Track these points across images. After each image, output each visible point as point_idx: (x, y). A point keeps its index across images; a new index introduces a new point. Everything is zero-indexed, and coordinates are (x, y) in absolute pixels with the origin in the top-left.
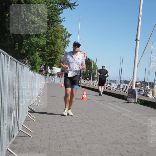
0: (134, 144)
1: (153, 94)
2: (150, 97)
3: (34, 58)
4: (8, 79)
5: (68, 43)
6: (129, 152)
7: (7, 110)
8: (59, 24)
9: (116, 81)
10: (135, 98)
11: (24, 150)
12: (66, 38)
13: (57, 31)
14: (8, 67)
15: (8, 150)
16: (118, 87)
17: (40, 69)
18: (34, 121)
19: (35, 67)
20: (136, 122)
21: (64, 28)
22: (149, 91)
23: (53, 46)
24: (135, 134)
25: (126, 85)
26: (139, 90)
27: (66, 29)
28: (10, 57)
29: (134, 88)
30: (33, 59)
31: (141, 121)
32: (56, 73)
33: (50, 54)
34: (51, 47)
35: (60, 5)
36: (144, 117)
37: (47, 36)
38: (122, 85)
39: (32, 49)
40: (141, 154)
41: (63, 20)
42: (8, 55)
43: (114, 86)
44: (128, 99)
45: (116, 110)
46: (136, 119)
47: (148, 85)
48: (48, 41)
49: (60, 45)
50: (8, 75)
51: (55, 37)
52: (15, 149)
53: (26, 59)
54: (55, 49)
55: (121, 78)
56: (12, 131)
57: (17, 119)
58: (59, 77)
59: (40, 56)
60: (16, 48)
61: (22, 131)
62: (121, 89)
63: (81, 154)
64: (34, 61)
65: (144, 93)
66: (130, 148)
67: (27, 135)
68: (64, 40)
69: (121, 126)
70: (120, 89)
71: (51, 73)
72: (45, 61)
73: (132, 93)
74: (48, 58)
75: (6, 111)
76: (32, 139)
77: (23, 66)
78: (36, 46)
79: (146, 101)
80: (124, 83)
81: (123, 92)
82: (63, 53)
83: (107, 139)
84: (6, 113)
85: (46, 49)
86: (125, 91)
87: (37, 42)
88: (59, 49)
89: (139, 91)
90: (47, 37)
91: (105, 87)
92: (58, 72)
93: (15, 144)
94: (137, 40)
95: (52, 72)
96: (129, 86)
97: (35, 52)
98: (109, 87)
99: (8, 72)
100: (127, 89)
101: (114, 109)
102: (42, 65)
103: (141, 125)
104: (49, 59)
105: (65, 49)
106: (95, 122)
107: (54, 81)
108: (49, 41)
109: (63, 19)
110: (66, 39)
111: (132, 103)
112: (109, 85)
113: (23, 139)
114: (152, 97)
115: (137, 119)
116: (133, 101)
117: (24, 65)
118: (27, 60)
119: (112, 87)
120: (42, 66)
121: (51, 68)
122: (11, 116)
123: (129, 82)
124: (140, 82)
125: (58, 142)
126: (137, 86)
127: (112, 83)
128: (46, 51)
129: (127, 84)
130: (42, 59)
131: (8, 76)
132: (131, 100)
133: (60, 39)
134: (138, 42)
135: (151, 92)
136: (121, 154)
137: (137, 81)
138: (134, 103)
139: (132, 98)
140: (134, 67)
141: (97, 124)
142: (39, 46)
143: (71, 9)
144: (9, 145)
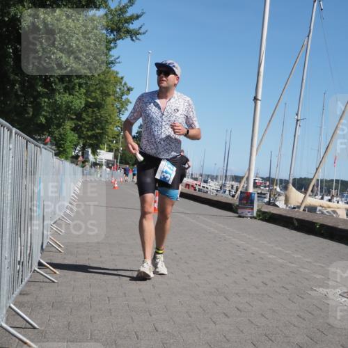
0: (249, 294)
1: (287, 201)
2: (281, 207)
3: (62, 132)
4: (10, 172)
5: (127, 105)
6: (240, 311)
7: (8, 231)
8: (110, 68)
9: (217, 176)
10: (253, 209)
11: (41, 307)
12: (123, 94)
13: (106, 83)
14: (10, 150)
15: (10, 307)
16: (221, 188)
17: (73, 154)
18: (60, 252)
19: (65, 150)
20: (253, 254)
21: (120, 76)
22: (279, 195)
23: (99, 109)
24: (251, 275)
25: (235, 184)
26: (261, 193)
27: (122, 78)
28: (14, 130)
29: (251, 190)
30: (60, 135)
31: (262, 252)
32: (104, 161)
33: (92, 126)
34: (93, 111)
35: (112, 32)
36: (269, 245)
37: (87, 91)
38: (229, 183)
39: (58, 116)
40: (262, 315)
41: (117, 61)
42: (11, 127)
43: (213, 186)
44: (239, 211)
45: (216, 232)
46: (254, 248)
47: (276, 185)
48: (89, 100)
49: (112, 108)
50: (10, 164)
51: (102, 93)
52: (23, 305)
53: (47, 134)
54: (102, 117)
55: (226, 171)
56: (18, 272)
57: (29, 249)
58: (110, 168)
59: (74, 129)
60: (29, 114)
61: (38, 272)
62: (227, 192)
63: (151, 315)
64: (63, 139)
65: (270, 199)
66: (242, 303)
67: (48, 279)
68: (119, 99)
69: (225, 261)
70: (225, 192)
71: (94, 160)
72: (84, 138)
73: (247, 199)
74: (89, 133)
75: (8, 234)
76: (58, 286)
77: (40, 147)
78: (67, 111)
79: (273, 214)
80: (233, 181)
81: (230, 197)
82: (117, 124)
83: (199, 286)
84: (7, 237)
85: (84, 115)
86: (233, 196)
87: (67, 103)
88: (109, 115)
89: (261, 195)
90: (87, 94)
91: (197, 188)
92: (108, 160)
93: (25, 296)
94: (256, 99)
95: (96, 159)
96: (242, 186)
97: (64, 122)
98: (204, 187)
99: (11, 159)
100: (239, 192)
101: (212, 230)
102: (76, 146)
103: (262, 259)
104: (91, 135)
105: (121, 116)
106: (176, 254)
107: (101, 176)
108: (91, 101)
109: (117, 58)
110: (124, 97)
111: (247, 217)
112: (205, 185)
113: (41, 287)
114: (284, 207)
115: (257, 249)
116: (249, 215)
117: (42, 146)
118: (49, 135)
119: (209, 187)
120: (78, 148)
121: (94, 153)
122: (16, 243)
123: (243, 178)
124: (263, 179)
125: (107, 291)
126: (255, 185)
127: (210, 180)
128: (84, 120)
129: (237, 181)
130: (76, 135)
131: (10, 167)
132: (246, 212)
133: (112, 97)
134: (259, 103)
135: (282, 198)
136: (224, 313)
137: (257, 177)
138: (251, 218)
139: (247, 208)
140: (251, 149)
141: (181, 258)
142: (71, 110)
143: (133, 40)
144: (13, 299)
